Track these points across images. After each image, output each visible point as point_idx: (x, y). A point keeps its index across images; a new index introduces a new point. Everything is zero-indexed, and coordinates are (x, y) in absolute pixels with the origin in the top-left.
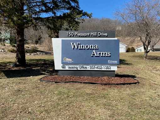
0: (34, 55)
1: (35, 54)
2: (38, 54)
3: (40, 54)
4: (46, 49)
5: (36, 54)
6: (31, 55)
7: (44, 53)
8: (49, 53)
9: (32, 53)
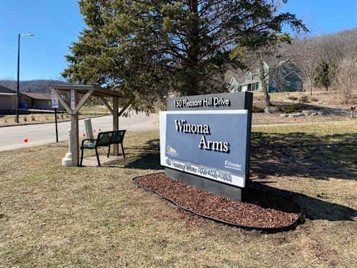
0: (294, 116)
1: (298, 114)
2: (303, 115)
3: (309, 114)
4: (338, 100)
5: (300, 115)
6: (287, 116)
7: (319, 113)
8: (334, 113)
9: (290, 112)
